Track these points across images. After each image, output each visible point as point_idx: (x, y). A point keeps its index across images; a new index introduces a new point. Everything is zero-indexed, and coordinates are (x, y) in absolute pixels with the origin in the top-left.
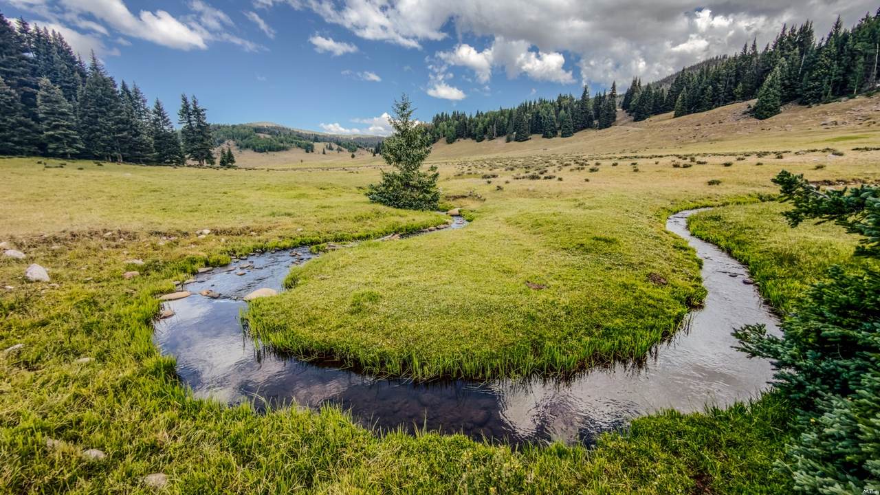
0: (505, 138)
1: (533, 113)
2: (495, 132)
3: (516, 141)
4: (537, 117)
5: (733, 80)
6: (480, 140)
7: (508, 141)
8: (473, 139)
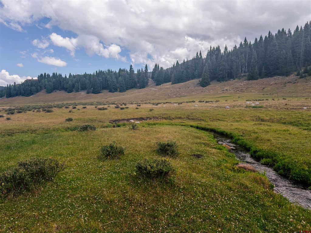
0: (86, 91)
1: (103, 78)
2: (80, 87)
3: (93, 93)
4: (106, 80)
5: (194, 68)
6: (70, 92)
7: (88, 93)
8: (65, 91)
